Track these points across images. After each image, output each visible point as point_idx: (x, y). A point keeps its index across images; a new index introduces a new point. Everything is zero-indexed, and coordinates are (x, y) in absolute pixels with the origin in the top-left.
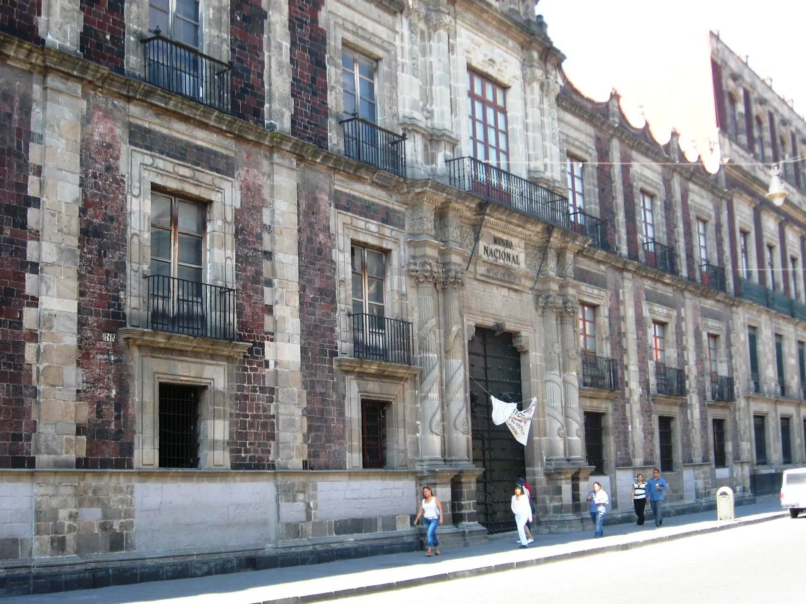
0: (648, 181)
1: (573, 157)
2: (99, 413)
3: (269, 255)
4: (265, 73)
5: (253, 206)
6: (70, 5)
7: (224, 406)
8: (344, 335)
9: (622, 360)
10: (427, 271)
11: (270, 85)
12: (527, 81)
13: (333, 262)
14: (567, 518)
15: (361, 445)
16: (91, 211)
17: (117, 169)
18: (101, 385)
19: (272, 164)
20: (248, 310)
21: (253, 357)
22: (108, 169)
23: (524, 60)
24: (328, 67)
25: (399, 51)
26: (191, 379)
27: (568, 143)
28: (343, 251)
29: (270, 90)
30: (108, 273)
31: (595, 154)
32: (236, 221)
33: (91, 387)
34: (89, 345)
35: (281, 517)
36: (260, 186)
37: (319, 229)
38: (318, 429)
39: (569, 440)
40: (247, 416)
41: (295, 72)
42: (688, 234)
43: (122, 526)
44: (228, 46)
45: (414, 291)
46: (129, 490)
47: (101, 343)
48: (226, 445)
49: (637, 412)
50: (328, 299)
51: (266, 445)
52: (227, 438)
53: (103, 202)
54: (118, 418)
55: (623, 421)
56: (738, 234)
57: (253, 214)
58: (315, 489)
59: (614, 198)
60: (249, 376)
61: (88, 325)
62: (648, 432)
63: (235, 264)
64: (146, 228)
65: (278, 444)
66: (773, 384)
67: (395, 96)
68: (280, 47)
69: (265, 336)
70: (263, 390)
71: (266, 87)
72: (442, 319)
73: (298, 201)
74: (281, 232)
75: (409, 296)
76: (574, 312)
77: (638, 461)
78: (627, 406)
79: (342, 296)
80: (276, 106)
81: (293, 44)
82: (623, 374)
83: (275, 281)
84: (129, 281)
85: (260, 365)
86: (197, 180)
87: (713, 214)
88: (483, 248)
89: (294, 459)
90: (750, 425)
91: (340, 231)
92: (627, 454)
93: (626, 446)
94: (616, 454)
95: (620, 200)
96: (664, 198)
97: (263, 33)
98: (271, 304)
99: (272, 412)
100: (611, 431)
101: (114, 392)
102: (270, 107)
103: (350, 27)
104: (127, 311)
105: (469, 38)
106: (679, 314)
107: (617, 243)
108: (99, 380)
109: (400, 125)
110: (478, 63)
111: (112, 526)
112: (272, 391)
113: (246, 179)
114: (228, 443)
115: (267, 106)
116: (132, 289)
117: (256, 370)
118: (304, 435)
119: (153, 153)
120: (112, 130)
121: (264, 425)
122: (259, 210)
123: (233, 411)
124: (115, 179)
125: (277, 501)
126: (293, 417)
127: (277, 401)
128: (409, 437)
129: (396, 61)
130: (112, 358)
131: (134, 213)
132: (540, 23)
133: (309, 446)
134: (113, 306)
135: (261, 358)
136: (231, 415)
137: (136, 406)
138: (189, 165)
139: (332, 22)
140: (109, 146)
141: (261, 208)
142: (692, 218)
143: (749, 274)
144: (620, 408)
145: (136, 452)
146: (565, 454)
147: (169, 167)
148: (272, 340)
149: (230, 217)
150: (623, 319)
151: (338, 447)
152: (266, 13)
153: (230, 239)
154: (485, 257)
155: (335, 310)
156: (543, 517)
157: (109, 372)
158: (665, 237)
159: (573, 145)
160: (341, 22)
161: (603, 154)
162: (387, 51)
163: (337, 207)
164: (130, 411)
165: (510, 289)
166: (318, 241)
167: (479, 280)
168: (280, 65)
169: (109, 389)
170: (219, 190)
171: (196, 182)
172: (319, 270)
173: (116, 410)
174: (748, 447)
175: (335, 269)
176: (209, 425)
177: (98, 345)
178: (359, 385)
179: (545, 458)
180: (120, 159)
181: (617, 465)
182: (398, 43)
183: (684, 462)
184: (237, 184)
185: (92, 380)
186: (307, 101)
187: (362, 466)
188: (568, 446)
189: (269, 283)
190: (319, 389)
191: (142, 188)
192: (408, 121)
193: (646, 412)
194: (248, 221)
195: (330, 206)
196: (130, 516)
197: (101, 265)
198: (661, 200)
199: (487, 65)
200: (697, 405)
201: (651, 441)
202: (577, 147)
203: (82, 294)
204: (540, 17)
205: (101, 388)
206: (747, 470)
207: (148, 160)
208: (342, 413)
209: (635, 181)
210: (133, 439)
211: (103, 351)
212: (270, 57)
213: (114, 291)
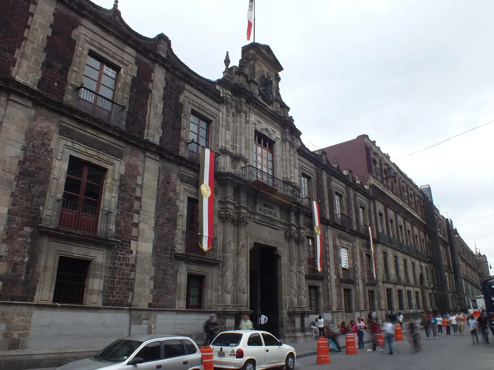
0: (339, 189)
1: (304, 175)
2: (14, 270)
3: (139, 199)
4: (147, 116)
5: (132, 174)
6: (33, 65)
7: (101, 272)
8: (180, 242)
9: (327, 263)
10: (228, 215)
11: (149, 121)
12: (284, 141)
13: (176, 206)
14: (298, 335)
15: (186, 296)
16: (28, 164)
17: (49, 145)
18: (18, 254)
19: (145, 156)
20: (123, 224)
21: (123, 248)
22: (43, 144)
23: (282, 132)
24: (183, 119)
25: (221, 119)
26: (81, 256)
27: (303, 169)
28: (183, 202)
29: (149, 124)
30: (33, 196)
31: (315, 175)
32: (121, 180)
33: (11, 255)
34: (14, 232)
35: (131, 332)
36: (137, 165)
37: (170, 190)
38: (159, 287)
39: (300, 298)
40: (116, 278)
41: (164, 118)
42: (357, 213)
43: (20, 335)
44: (127, 101)
45: (222, 224)
46: (29, 314)
47: (23, 232)
48: (100, 293)
49: (334, 286)
50: (172, 224)
51: (126, 294)
52: (101, 288)
53: (37, 160)
54: (27, 273)
55: (328, 290)
56: (378, 214)
57: (131, 178)
58: (156, 318)
59: (324, 194)
60: (120, 257)
61: (15, 221)
62: (339, 295)
63: (117, 200)
64: (63, 176)
65: (133, 293)
66: (394, 276)
67: (217, 137)
68: (156, 106)
69: (132, 238)
70: (127, 265)
71: (147, 122)
72: (236, 239)
73: (159, 175)
74: (147, 188)
75: (218, 226)
76: (303, 240)
77: (334, 309)
78: (329, 284)
79: (180, 223)
80: (151, 131)
81: (165, 106)
82: (327, 269)
83: (141, 212)
84: (47, 202)
85: (127, 252)
86: (99, 158)
87: (367, 205)
88: (259, 208)
89: (143, 302)
90: (385, 293)
91: (182, 192)
92: (329, 305)
93: (329, 301)
94: (324, 305)
95: (326, 195)
96: (346, 197)
97: (148, 99)
98: (137, 223)
99: (132, 277)
100: (321, 295)
101: (27, 259)
102: (148, 131)
103: (196, 104)
104: (44, 216)
105: (256, 119)
106: (353, 245)
107: (325, 213)
108: (18, 251)
109: (220, 150)
110: (260, 130)
111: (12, 335)
112: (134, 266)
113: (129, 161)
114: (102, 292)
115: (146, 130)
116: (49, 206)
117: (124, 255)
118: (151, 290)
119: (73, 141)
120: (49, 126)
121: (126, 284)
122: (135, 177)
123: (107, 275)
124: (46, 150)
125: (130, 324)
126: (144, 280)
127: (135, 271)
128: (214, 294)
129: (219, 123)
130: (29, 241)
131: (56, 168)
132: (291, 120)
133: (154, 296)
134: (35, 213)
135: (128, 249)
136: (105, 277)
137: (41, 268)
138: (95, 150)
139: (187, 101)
140: (46, 134)
141: (137, 176)
142: (358, 206)
143: (383, 231)
144: (325, 285)
145: (37, 293)
146: (298, 305)
147: (83, 149)
148: (136, 240)
149: (117, 177)
150: (328, 245)
151: (171, 297)
152: (151, 91)
153: (115, 188)
154: (260, 212)
155: (176, 229)
156: (286, 334)
157: (25, 248)
158: (347, 213)
159: (305, 170)
160: (191, 101)
161: (319, 177)
162: (215, 118)
163: (181, 181)
164: (37, 270)
165: (272, 228)
166: (169, 195)
167: (256, 222)
168: (156, 114)
169: (24, 257)
170: (112, 164)
171: (98, 159)
172: (168, 209)
173: (27, 268)
174: (384, 303)
175: (177, 210)
176: (90, 281)
177: (20, 233)
178: (186, 267)
179: (288, 306)
180: (52, 141)
181: (324, 310)
182: (220, 115)
183: (356, 309)
184: (123, 163)
185: (12, 251)
186: (169, 132)
187: (185, 307)
188: (300, 302)
189: (138, 212)
190: (162, 267)
191: (63, 157)
192: (223, 149)
193: (338, 287)
194: (128, 181)
195: (178, 180)
196: (27, 329)
197: (30, 191)
198: (345, 197)
199: (264, 131)
200: (361, 285)
201: (340, 300)
202: (307, 171)
203: (13, 205)
204: (291, 117)
205: (18, 256)
206: (384, 312)
207: (69, 144)
208: (175, 280)
209: (333, 188)
210: (36, 286)
211: (23, 236)
212: (150, 109)
213: (36, 206)
